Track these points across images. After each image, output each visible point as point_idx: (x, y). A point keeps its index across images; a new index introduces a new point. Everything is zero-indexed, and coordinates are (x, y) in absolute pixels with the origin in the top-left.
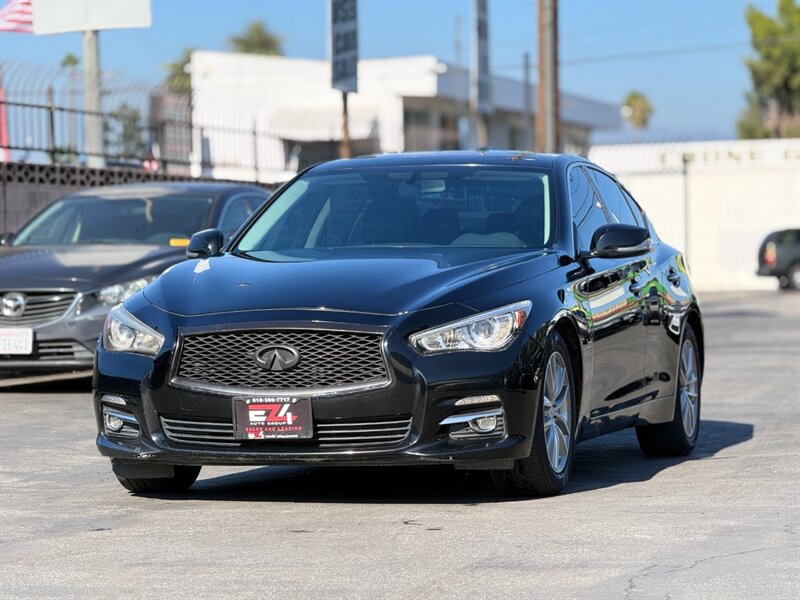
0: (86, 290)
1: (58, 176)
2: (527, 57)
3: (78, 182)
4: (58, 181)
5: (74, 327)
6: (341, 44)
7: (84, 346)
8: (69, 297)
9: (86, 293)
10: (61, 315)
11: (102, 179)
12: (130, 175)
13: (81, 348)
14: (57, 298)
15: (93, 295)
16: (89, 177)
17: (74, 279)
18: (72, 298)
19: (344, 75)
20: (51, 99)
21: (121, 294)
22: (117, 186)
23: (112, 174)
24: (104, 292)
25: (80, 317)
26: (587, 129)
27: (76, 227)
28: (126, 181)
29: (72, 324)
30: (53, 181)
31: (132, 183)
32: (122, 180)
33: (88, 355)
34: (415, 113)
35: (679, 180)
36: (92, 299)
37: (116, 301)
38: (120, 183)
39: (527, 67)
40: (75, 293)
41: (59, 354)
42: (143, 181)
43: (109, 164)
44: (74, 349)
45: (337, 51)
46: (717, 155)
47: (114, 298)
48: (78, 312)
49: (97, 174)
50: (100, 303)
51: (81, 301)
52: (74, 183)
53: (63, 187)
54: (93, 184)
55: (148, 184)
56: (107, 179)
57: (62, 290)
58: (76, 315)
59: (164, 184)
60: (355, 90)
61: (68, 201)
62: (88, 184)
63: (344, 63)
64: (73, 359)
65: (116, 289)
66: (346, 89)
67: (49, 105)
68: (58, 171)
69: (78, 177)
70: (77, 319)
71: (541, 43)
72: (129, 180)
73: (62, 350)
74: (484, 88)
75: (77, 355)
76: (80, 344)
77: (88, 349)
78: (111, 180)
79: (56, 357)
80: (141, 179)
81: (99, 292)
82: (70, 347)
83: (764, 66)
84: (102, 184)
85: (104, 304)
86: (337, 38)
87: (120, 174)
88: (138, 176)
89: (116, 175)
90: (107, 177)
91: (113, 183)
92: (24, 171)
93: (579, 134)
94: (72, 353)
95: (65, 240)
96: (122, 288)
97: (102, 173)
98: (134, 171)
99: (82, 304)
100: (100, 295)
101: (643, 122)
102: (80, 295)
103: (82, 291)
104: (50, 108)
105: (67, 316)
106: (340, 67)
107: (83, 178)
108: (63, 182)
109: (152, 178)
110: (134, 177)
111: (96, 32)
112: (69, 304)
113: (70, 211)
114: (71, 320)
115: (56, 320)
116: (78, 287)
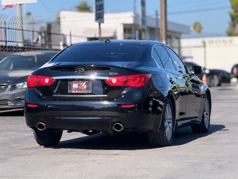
0: (12, 84)
1: (7, 49)
2: (157, 12)
3: (14, 51)
4: (7, 50)
5: (8, 96)
6: (98, 8)
7: (11, 102)
8: (7, 86)
9: (12, 85)
10: (4, 92)
11: (22, 50)
12: (31, 48)
13: (10, 102)
14: (3, 87)
15: (14, 86)
16: (17, 49)
17: (9, 81)
18: (7, 87)
19: (99, 18)
20: (6, 25)
21: (23, 86)
22: (26, 52)
23: (25, 48)
24: (17, 85)
25: (10, 93)
26: (180, 33)
27: (11, 65)
28: (29, 50)
29: (7, 95)
30: (6, 51)
31: (31, 51)
32: (28, 50)
33: (13, 104)
34: (127, 29)
35: (203, 49)
36: (13, 87)
37: (21, 88)
38: (27, 51)
39: (157, 15)
40: (8, 85)
41: (4, 104)
42: (35, 50)
43: (24, 45)
44: (8, 103)
45: (97, 10)
46: (220, 41)
47: (21, 87)
48: (10, 91)
49: (20, 48)
50: (16, 88)
51: (10, 88)
52: (12, 51)
53: (9, 52)
54: (19, 51)
55: (36, 51)
56: (23, 50)
57: (5, 84)
58: (9, 92)
59: (41, 51)
60: (103, 22)
61: (9, 57)
62: (17, 51)
63: (99, 14)
64: (8, 106)
65: (21, 84)
66: (100, 22)
67: (5, 27)
68: (7, 47)
69: (14, 49)
70: (9, 93)
71: (161, 7)
72: (30, 50)
73: (4, 103)
74: (144, 21)
75: (9, 105)
76: (10, 101)
77: (13, 103)
78: (25, 50)
79: (3, 105)
80: (34, 50)
81: (16, 85)
82: (7, 102)
83: (235, 14)
84: (21, 51)
85: (17, 89)
86: (97, 6)
87: (27, 48)
88: (33, 49)
89: (26, 48)
90: (23, 49)
91: (25, 51)
92: (3, 48)
93: (177, 35)
94: (7, 104)
95: (8, 69)
96: (23, 84)
97: (21, 48)
98: (32, 47)
99: (10, 89)
100: (16, 86)
101: (199, 31)
102: (10, 86)
103: (10, 85)
104: (5, 28)
105: (6, 92)
106: (98, 15)
107: (16, 49)
108: (9, 51)
109: (38, 49)
110: (32, 49)
111: (21, 5)
112: (7, 89)
113: (10, 60)
114: (7, 94)
115: (2, 94)
116: (9, 83)
